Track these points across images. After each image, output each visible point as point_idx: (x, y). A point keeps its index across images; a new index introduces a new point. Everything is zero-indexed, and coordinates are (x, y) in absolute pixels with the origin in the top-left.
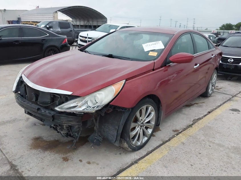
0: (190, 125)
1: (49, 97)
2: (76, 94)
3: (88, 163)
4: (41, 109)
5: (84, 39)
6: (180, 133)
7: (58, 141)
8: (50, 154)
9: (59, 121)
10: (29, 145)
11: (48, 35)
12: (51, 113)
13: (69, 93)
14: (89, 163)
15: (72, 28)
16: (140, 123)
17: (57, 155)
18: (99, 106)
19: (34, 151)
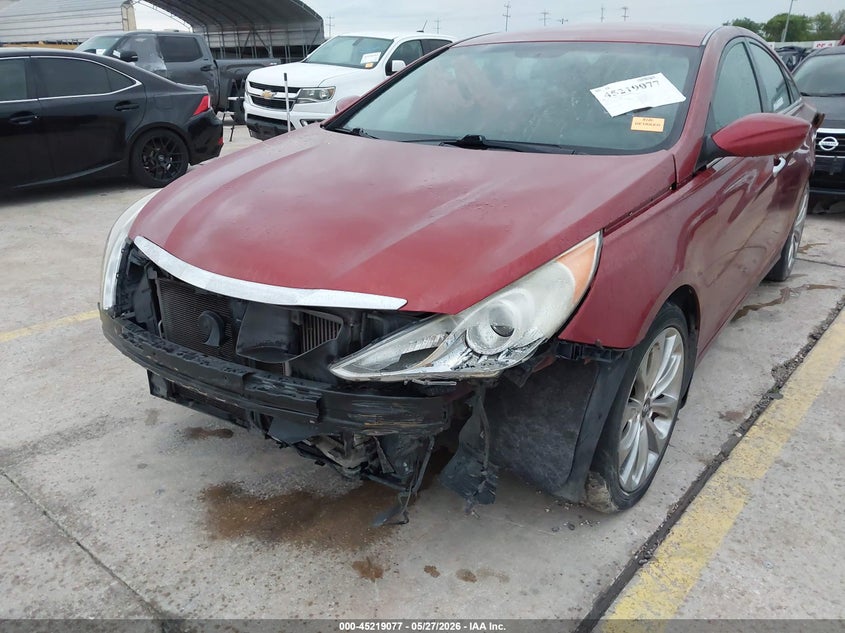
0: (771, 392)
1: (283, 325)
2: (421, 307)
3: (466, 579)
4: (255, 376)
5: (267, 94)
6: (751, 421)
7: (304, 495)
8: (296, 552)
9: (350, 420)
10: (199, 524)
11: (138, 83)
12: (307, 390)
13: (394, 303)
14: (468, 577)
15: (207, 60)
16: (642, 400)
17: (326, 558)
18: (515, 349)
19: (229, 547)
